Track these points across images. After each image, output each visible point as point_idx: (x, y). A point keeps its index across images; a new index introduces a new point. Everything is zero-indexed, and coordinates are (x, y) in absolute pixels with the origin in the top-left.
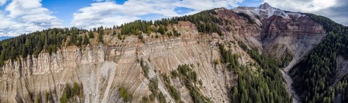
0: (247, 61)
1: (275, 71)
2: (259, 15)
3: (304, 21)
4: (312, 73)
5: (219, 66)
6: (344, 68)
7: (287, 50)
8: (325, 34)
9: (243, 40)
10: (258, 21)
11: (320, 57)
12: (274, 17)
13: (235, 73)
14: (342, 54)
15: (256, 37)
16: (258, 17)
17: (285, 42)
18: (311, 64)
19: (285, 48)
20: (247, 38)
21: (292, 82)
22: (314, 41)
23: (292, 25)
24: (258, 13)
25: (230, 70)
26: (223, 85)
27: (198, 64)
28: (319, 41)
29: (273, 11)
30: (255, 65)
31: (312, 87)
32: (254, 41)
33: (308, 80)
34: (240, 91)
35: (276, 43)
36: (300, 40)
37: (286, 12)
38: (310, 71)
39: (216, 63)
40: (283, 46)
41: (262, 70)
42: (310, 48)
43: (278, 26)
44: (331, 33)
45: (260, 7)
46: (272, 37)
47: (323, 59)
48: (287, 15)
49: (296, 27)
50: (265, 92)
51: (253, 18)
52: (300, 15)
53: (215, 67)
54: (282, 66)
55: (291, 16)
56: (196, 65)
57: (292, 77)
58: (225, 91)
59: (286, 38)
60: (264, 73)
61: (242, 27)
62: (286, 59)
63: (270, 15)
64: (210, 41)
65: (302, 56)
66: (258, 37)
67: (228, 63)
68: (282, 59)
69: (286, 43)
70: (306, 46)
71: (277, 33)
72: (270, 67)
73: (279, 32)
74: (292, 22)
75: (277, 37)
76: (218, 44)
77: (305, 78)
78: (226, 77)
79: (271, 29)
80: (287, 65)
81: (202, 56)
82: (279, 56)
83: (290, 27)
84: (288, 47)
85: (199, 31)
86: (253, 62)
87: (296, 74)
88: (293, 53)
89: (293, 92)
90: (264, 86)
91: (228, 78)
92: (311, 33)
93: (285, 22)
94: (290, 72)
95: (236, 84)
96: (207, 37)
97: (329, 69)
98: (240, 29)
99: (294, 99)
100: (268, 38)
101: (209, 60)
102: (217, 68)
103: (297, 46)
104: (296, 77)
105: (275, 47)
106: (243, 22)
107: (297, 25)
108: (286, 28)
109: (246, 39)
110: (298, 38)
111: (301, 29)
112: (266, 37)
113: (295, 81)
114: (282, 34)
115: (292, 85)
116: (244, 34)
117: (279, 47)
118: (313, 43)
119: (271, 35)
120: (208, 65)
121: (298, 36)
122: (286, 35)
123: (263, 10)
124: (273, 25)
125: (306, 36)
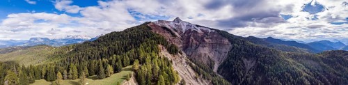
2: (175, 28)
3: (215, 36)
6: (249, 65)
7: (209, 58)
8: (231, 46)
10: (177, 34)
12: (189, 31)
14: (246, 58)
16: (176, 30)
17: (205, 51)
18: (232, 65)
19: (207, 56)
22: (225, 50)
23: (207, 38)
28: (228, 50)
29: (185, 24)
35: (199, 52)
36: (215, 49)
37: (198, 26)
38: (233, 69)
39: (196, 78)
40: (205, 54)
43: (196, 39)
44: (235, 45)
45: (174, 21)
46: (193, 48)
48: (199, 29)
49: (210, 40)
51: (172, 31)
52: (210, 31)
55: (202, 30)
59: (205, 48)
62: (210, 64)
63: (184, 29)
64: (181, 62)
68: (208, 64)
69: (207, 52)
70: (220, 53)
71: (196, 44)
73: (198, 43)
74: (206, 36)
75: (197, 47)
76: (187, 63)
79: (191, 41)
82: (205, 63)
83: (206, 40)
84: (209, 55)
85: (171, 54)
87: (223, 72)
88: (213, 59)
92: (222, 45)
93: (200, 35)
94: (218, 71)
96: (178, 58)
97: (242, 66)
100: (190, 48)
103: (214, 54)
105: (200, 56)
106: (169, 35)
107: (210, 38)
108: (204, 41)
111: (214, 42)
112: (187, 47)
114: (201, 45)
117: (203, 55)
119: (191, 46)
121: (213, 47)
122: (205, 46)
123: (177, 24)
124: (192, 38)
125: (218, 46)
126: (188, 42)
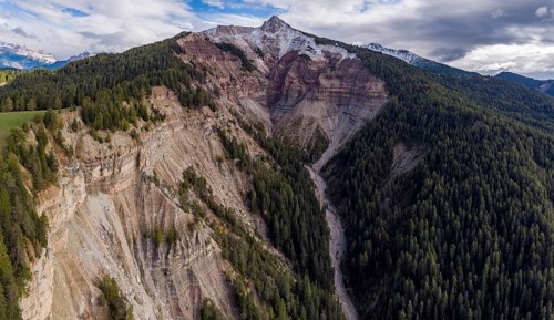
0: (257, 153)
1: (298, 168)
2: (261, 47)
3: (352, 70)
4: (355, 171)
5: (225, 165)
6: (403, 163)
7: (317, 131)
8: (385, 100)
9: (238, 109)
10: (260, 63)
11: (369, 145)
12: (292, 56)
13: (248, 173)
14: (404, 140)
15: (257, 100)
16: (260, 53)
17: (315, 112)
18: (355, 158)
19: (314, 126)
20: (243, 102)
21: (325, 187)
22: (367, 113)
23: (328, 77)
24: (259, 43)
25: (241, 170)
26: (235, 191)
27: (198, 165)
28: (375, 113)
29: (291, 36)
30: (268, 159)
31: (354, 192)
32: (256, 109)
33: (348, 182)
34: (260, 196)
35: (297, 113)
36: (343, 109)
37: (319, 41)
38: (352, 168)
40: (312, 121)
41: (279, 167)
42: (359, 125)
43: (301, 77)
44: (395, 99)
45: (262, 28)
46: (290, 102)
47: (372, 150)
48: (319, 50)
49: (336, 82)
50: (289, 195)
51: (250, 54)
52: (345, 55)
53: (220, 167)
54: (309, 160)
55: (327, 54)
56: (195, 166)
57: (325, 179)
58: (240, 199)
59: (316, 104)
60: (282, 171)
61: (232, 79)
62: (316, 146)
63: (284, 47)
64: (202, 124)
65: (344, 141)
66: (261, 98)
67: (236, 160)
68: (309, 147)
69: (317, 115)
70: (352, 121)
71: (300, 92)
72: (291, 162)
73: (304, 90)
74: (328, 70)
75: (299, 100)
76: (215, 129)
77: (345, 180)
78: (236, 180)
79: (287, 83)
80: (318, 158)
81: (198, 151)
82: (303, 142)
83: (323, 82)
84: (321, 123)
85: (183, 105)
86: (265, 154)
87: (333, 173)
88: (329, 134)
89: (327, 201)
90: (287, 188)
91: (240, 181)
92: (362, 96)
93: (314, 68)
94: (323, 170)
95: (252, 188)
96: (196, 116)
97: (380, 165)
98: (229, 85)
99: (327, 212)
100: (282, 102)
101: (209, 156)
102: (223, 168)
103: (336, 120)
104: (332, 178)
105: (297, 123)
106: (233, 66)
107: (338, 77)
108: (317, 84)
109: (239, 105)
110: (339, 105)
111: (346, 87)
112: (277, 99)
113: (330, 185)
114: (309, 95)
115: (325, 191)
116: (235, 94)
117: (304, 122)
118: (364, 116)
119: (287, 97)
120: (209, 165)
121: (340, 100)
122: (317, 99)
123: (268, 35)
124: (291, 74)
125: (353, 101)
126: (279, 87)
